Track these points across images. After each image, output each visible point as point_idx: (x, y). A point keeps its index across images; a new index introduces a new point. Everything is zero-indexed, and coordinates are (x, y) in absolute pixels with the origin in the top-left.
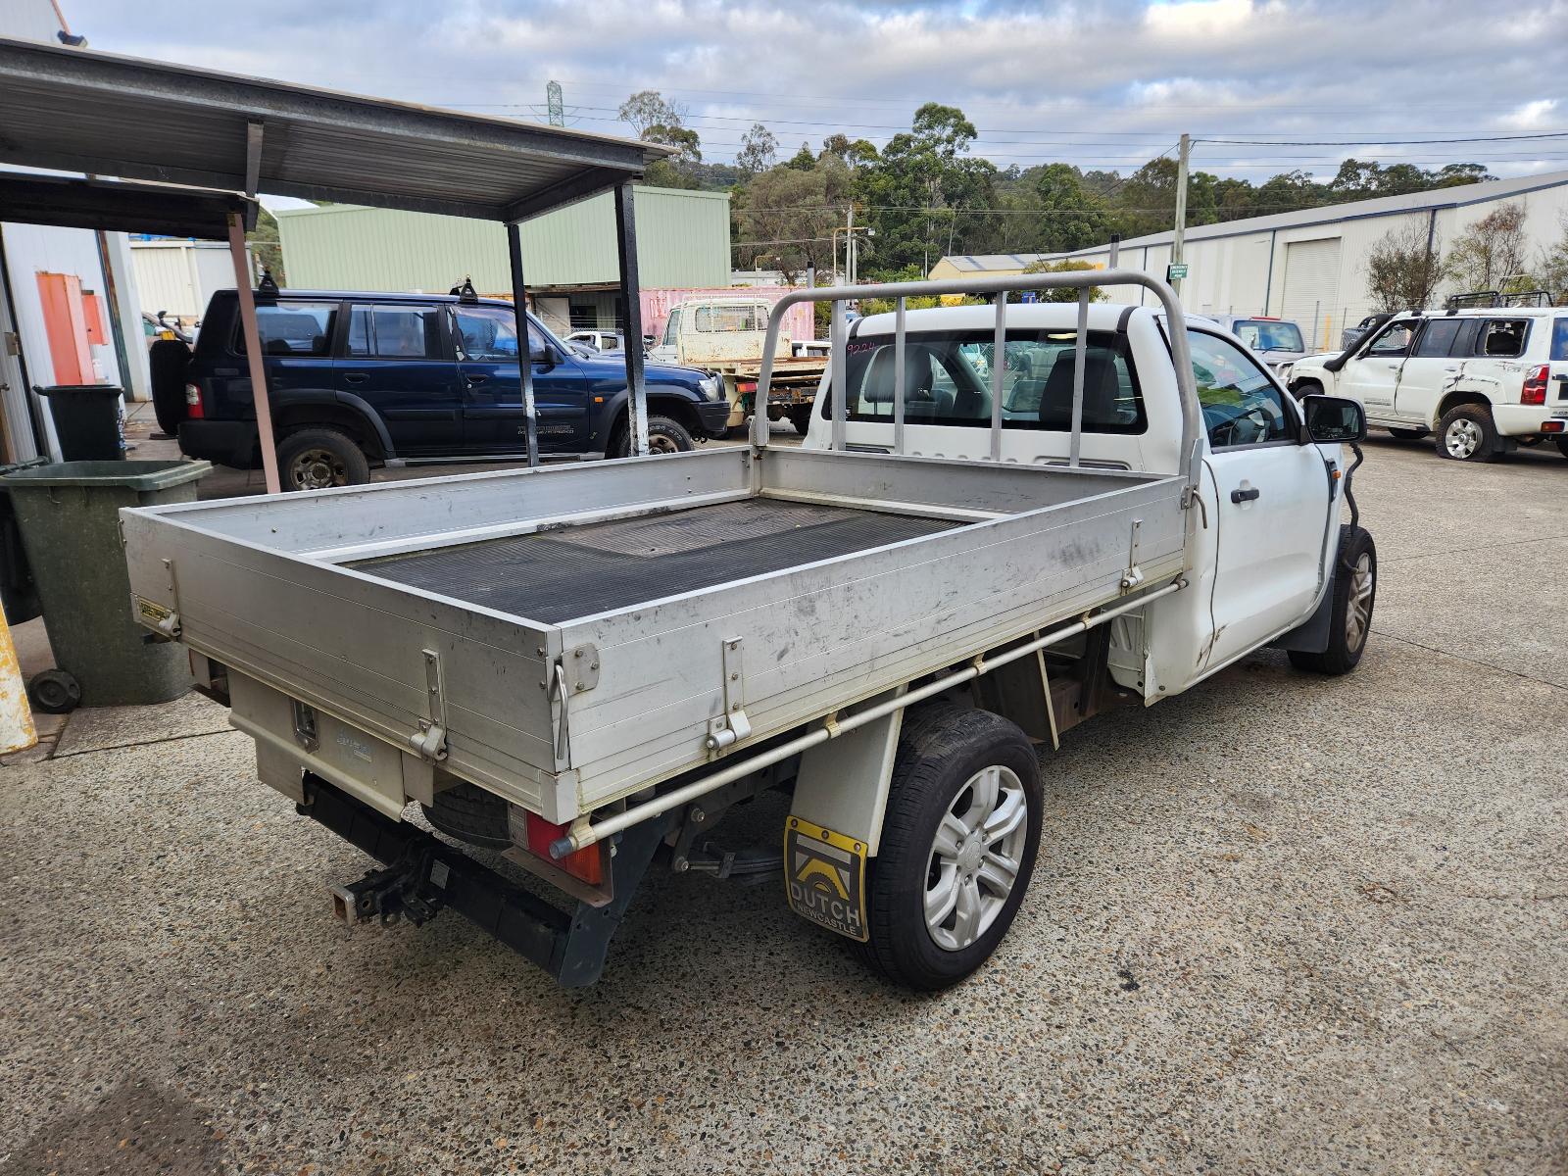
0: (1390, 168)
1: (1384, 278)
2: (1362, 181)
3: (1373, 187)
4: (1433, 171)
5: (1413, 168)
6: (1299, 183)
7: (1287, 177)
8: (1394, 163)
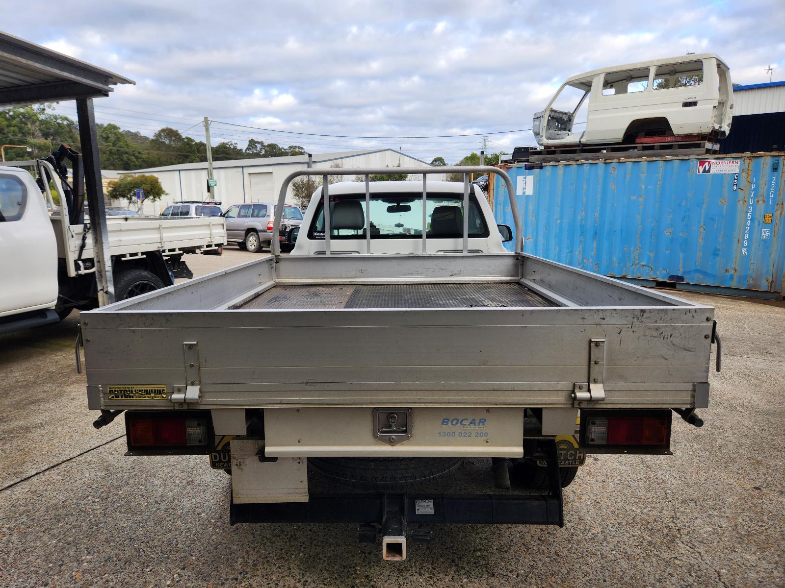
0: (268, 144)
1: (298, 191)
2: (258, 149)
3: (263, 152)
4: (285, 148)
5: (277, 146)
6: (232, 147)
7: (227, 144)
8: (270, 142)
